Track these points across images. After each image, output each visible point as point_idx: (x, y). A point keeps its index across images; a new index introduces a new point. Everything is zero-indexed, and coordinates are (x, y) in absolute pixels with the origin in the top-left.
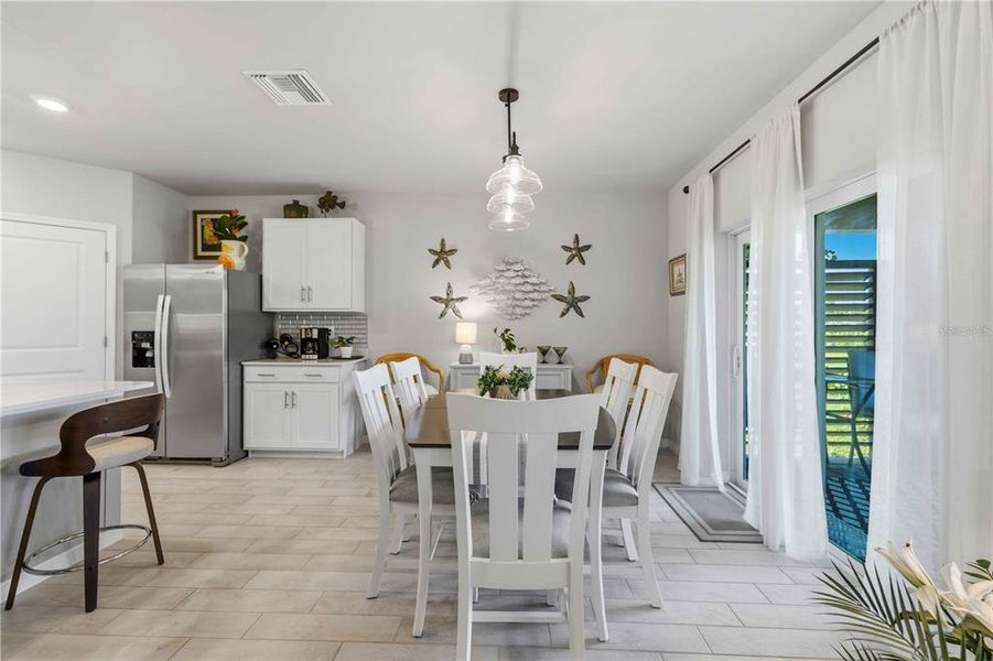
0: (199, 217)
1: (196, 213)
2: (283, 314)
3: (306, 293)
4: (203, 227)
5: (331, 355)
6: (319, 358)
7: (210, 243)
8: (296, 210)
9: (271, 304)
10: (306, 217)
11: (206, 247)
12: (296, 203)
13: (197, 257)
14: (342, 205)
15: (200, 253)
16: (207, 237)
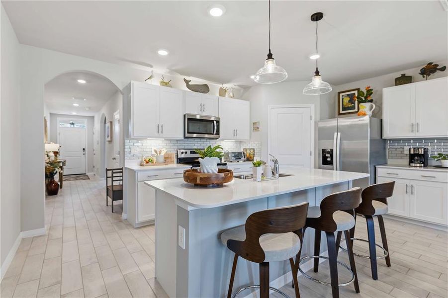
0: (341, 95)
1: (339, 93)
2: (390, 140)
3: (414, 127)
4: (343, 99)
5: (429, 165)
6: (424, 166)
7: (346, 106)
8: (404, 80)
9: (388, 134)
10: (411, 82)
11: (344, 109)
12: (403, 76)
13: (340, 114)
14: (443, 69)
15: (341, 112)
16: (345, 104)
